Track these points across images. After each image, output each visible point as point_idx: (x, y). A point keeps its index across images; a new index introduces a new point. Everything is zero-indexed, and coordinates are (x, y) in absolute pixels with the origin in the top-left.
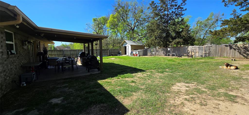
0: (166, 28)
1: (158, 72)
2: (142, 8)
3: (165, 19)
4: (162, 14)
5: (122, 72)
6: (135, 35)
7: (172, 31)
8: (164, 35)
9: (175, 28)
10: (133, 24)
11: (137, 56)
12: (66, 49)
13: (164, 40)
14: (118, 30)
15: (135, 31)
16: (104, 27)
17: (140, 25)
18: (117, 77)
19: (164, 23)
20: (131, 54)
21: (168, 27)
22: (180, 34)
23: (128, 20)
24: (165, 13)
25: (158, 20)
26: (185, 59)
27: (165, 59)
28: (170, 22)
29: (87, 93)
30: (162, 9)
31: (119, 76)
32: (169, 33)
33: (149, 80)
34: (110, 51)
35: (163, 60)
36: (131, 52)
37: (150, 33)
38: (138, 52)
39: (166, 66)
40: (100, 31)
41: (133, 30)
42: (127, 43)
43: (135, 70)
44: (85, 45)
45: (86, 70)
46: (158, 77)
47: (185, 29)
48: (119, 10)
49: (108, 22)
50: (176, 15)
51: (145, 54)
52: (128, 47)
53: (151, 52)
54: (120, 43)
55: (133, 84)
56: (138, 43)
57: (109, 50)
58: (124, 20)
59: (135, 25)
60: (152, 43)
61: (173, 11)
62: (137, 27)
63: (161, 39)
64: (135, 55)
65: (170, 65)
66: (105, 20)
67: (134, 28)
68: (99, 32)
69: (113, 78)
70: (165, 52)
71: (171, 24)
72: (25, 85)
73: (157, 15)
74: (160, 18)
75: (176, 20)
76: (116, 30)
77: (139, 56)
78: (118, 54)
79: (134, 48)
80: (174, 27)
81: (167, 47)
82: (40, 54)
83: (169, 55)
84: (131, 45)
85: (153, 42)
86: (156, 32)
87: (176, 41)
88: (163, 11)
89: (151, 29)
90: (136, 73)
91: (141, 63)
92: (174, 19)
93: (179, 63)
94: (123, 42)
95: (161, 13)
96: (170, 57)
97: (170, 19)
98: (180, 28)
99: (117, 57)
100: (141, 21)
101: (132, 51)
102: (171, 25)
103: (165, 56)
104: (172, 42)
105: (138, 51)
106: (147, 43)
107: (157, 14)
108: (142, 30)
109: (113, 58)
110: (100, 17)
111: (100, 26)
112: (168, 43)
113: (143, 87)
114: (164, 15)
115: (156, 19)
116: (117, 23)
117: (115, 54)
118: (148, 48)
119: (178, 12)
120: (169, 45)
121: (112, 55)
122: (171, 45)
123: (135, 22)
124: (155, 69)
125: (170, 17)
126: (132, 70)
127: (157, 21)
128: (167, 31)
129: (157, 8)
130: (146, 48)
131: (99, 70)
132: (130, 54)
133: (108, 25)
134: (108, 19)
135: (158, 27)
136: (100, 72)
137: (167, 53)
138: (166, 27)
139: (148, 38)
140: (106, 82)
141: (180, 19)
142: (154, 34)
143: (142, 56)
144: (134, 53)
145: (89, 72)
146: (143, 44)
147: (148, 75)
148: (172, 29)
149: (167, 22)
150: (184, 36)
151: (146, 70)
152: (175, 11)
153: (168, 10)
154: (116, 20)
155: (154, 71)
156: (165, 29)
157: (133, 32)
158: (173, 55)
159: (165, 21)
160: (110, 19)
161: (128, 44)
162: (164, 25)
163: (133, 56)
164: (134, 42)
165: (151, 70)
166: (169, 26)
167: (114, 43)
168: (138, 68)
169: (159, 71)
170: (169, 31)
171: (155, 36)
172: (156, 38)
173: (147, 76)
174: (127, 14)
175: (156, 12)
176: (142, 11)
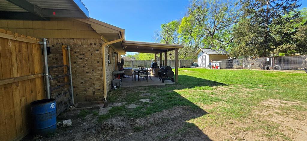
0: (264, 30)
1: (246, 87)
2: (226, 4)
3: (264, 17)
4: (258, 10)
5: (199, 84)
6: (215, 42)
7: (276, 33)
8: (261, 39)
9: (280, 28)
10: (213, 28)
11: (217, 68)
12: (132, 59)
13: (261, 47)
14: (192, 36)
15: (215, 36)
16: (174, 33)
17: (222, 28)
18: (194, 88)
19: (261, 22)
20: (209, 66)
21: (268, 27)
22: (290, 37)
23: (206, 23)
24: (263, 8)
25: (251, 19)
26: (297, 74)
27: (261, 73)
28: (272, 20)
29: (167, 98)
30: (259, 3)
31: (196, 87)
32: (270, 36)
33: (232, 93)
34: (182, 62)
35: (257, 74)
36: (208, 63)
37: (237, 38)
38: (218, 64)
39: (259, 81)
40: (169, 38)
41: (212, 35)
42: (203, 52)
43: (215, 83)
44: (157, 55)
45: (160, 80)
46: (245, 92)
47: (301, 28)
48: (194, 11)
49: (180, 27)
50: (284, 8)
51: (230, 65)
52: (205, 57)
53: (239, 63)
54: (194, 52)
55: (213, 96)
56: (219, 52)
57: (180, 60)
58: (200, 23)
59: (216, 28)
60: (240, 52)
61: (278, 4)
62: (218, 31)
63: (256, 45)
64: (215, 67)
65: (267, 81)
66: (176, 25)
67: (214, 32)
68: (168, 40)
69: (190, 89)
70: (262, 65)
71: (273, 22)
72: (116, 88)
73: (250, 12)
74: (255, 15)
75: (285, 16)
76: (189, 36)
77: (221, 68)
78: (191, 66)
79: (213, 58)
80: (279, 26)
81: (265, 56)
82: (118, 64)
83: (268, 68)
84: (209, 55)
85: (242, 50)
86: (248, 36)
87: (282, 48)
88: (259, 5)
89: (240, 33)
90: (217, 87)
91: (223, 77)
92: (279, 16)
93: (282, 79)
94: (199, 50)
95: (257, 8)
96: (270, 71)
97: (273, 15)
98: (291, 27)
99: (190, 69)
100: (224, 22)
101: (211, 62)
102: (273, 25)
103: (262, 69)
104: (275, 50)
105: (219, 62)
106: (233, 51)
107: (250, 10)
108: (226, 34)
109: (185, 71)
110: (170, 23)
111: (169, 33)
112: (267, 50)
113: (224, 99)
114: (263, 11)
115: (248, 18)
116: (190, 27)
117: (188, 66)
118: (235, 58)
119: (288, 4)
120: (269, 54)
121: (184, 67)
122: (274, 54)
123: (215, 24)
124: (243, 84)
125: (271, 13)
126: (211, 83)
127: (249, 21)
128: (266, 34)
129: (250, 2)
130: (230, 58)
131: (173, 82)
132: (207, 66)
133: (179, 31)
134: (179, 23)
135: (251, 30)
136: (174, 83)
137: (266, 65)
138: (264, 28)
139: (234, 44)
140: (184, 92)
141: (292, 14)
142: (244, 39)
143: (225, 69)
144: (214, 64)
145: (163, 82)
146: (226, 53)
147: (232, 89)
148: (275, 31)
149: (267, 21)
150: (299, 40)
151: (230, 84)
152: (281, 3)
153: (269, 3)
154: (189, 24)
155: (241, 86)
156: (262, 31)
157: (213, 37)
158: (276, 69)
159: (262, 19)
160: (182, 23)
161: (205, 53)
162: (261, 25)
163: (212, 69)
164: (214, 50)
165: (236, 85)
166: (271, 26)
167: (187, 53)
168: (219, 81)
169: (248, 86)
170: (271, 33)
171: (246, 42)
172: (247, 45)
173: (230, 90)
174: (204, 15)
175: (249, 8)
176: (226, 9)
